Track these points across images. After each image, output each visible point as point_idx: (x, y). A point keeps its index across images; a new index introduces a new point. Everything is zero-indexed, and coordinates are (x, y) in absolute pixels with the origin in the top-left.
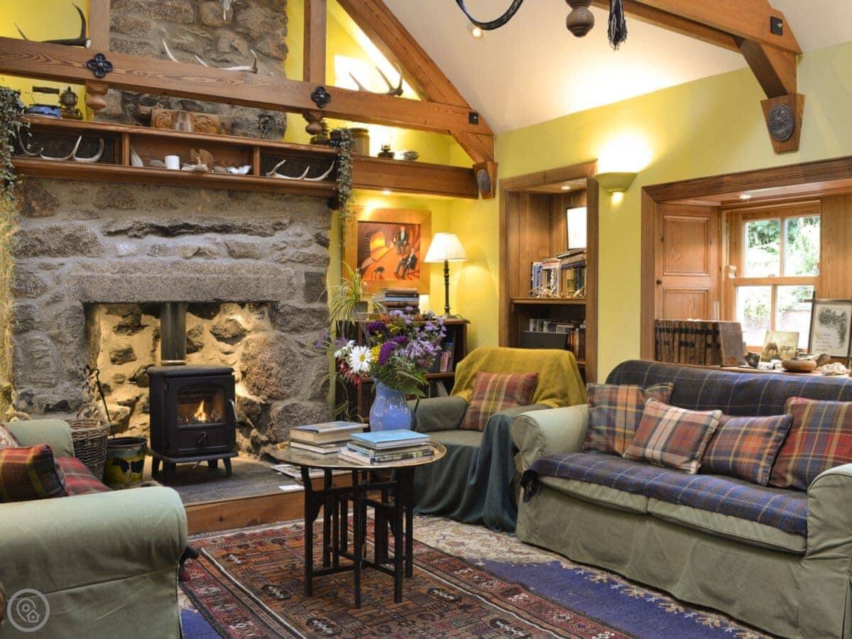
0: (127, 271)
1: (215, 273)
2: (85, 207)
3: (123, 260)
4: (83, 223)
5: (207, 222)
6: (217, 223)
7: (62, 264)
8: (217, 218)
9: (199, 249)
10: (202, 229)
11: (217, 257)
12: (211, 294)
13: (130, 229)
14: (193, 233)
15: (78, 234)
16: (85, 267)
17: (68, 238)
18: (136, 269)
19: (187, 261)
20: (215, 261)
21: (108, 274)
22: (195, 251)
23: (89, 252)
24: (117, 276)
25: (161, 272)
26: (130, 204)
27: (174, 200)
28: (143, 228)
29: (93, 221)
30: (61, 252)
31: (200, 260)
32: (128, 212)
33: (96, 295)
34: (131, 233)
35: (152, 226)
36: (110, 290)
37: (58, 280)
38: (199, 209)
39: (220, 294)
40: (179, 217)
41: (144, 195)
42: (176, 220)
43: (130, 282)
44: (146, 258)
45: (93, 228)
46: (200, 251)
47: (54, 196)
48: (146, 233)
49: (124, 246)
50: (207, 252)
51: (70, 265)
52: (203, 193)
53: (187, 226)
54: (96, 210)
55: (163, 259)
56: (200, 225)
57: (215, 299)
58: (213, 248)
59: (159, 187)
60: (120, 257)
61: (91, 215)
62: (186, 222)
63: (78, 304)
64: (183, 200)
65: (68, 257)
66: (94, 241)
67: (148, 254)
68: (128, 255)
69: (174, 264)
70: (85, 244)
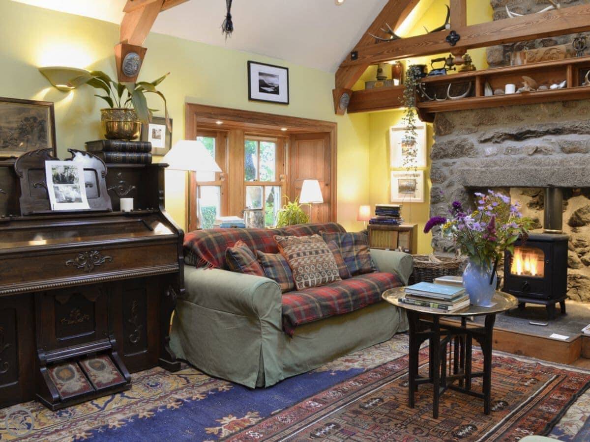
0: (490, 166)
1: (549, 165)
2: (467, 126)
3: (488, 159)
4: (466, 136)
5: (544, 128)
6: (550, 128)
7: (454, 163)
8: (552, 124)
9: (537, 148)
10: (540, 133)
11: (552, 153)
12: (545, 181)
13: (493, 137)
14: (535, 137)
15: (463, 143)
16: (467, 164)
17: (457, 146)
18: (495, 163)
19: (530, 158)
20: (551, 157)
21: (479, 168)
22: (534, 150)
23: (469, 154)
24: (483, 169)
25: (511, 166)
26: (492, 121)
27: (521, 114)
28: (500, 136)
29: (472, 134)
30: (454, 155)
31: (539, 156)
32: (491, 127)
33: (472, 183)
34: (494, 140)
35: (506, 134)
36: (480, 178)
37: (452, 172)
38: (539, 118)
39: (553, 181)
40: (525, 126)
41: (502, 114)
42: (522, 129)
43: (491, 173)
44: (503, 156)
45: (473, 139)
46: (539, 150)
47: (451, 121)
48: (503, 140)
49: (490, 149)
50: (543, 150)
51: (459, 163)
52: (542, 106)
53: (529, 132)
54: (474, 127)
55: (513, 156)
56: (538, 130)
57: (549, 185)
58: (549, 146)
59: (511, 106)
60: (487, 156)
61: (470, 131)
62: (528, 129)
63: (461, 187)
64: (527, 113)
65: (459, 158)
66: (472, 147)
67: (504, 154)
68: (491, 155)
69: (521, 159)
70: (467, 149)
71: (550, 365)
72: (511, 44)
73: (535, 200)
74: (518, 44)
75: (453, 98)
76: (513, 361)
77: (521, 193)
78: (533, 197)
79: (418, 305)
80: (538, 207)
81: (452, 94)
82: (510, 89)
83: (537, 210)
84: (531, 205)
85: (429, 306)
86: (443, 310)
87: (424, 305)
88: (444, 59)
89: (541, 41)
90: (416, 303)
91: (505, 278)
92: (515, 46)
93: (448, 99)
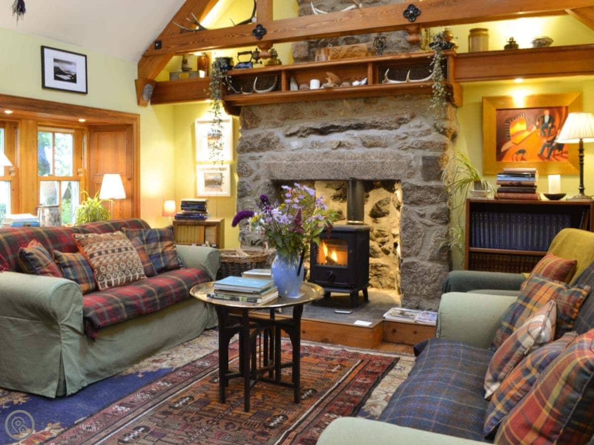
0: (295, 160)
1: (351, 159)
2: (273, 120)
3: (294, 153)
4: (272, 130)
5: (346, 123)
6: (353, 123)
7: (260, 157)
8: (354, 120)
9: (340, 142)
10: (343, 128)
11: (354, 147)
12: (347, 174)
13: (298, 131)
14: (338, 131)
15: (270, 137)
16: (274, 158)
17: (264, 140)
18: (301, 157)
19: (334, 152)
20: (353, 151)
21: (285, 162)
22: (338, 144)
23: (275, 148)
24: (289, 163)
25: (316, 159)
26: (298, 116)
27: (325, 110)
28: (306, 130)
29: (279, 128)
30: (260, 149)
31: (342, 150)
32: (297, 121)
33: (279, 175)
34: (299, 134)
35: (311, 129)
36: (286, 172)
37: (258, 166)
38: (342, 114)
39: (355, 174)
40: (329, 121)
41: (307, 109)
42: (326, 123)
43: (297, 167)
44: (308, 150)
45: (279, 133)
46: (342, 144)
47: (257, 115)
48: (309, 134)
49: (295, 143)
50: (346, 144)
51: (265, 157)
52: (345, 102)
53: (333, 127)
54: (280, 121)
55: (317, 150)
56: (342, 125)
57: (351, 178)
58: (351, 141)
59: (316, 101)
60: (293, 150)
61: (276, 125)
62: (332, 124)
63: (268, 181)
64: (331, 109)
65: (265, 151)
66: (278, 141)
67: (309, 148)
68: (297, 149)
69: (325, 153)
70: (273, 143)
71: (355, 351)
72: (315, 40)
73: (339, 192)
74: (323, 40)
75: (259, 91)
76: (320, 349)
77: (326, 185)
78: (337, 190)
79: (227, 300)
80: (341, 200)
81: (258, 88)
82: (314, 84)
83: (341, 202)
84: (335, 198)
85: (238, 300)
86: (252, 303)
87: (233, 299)
88: (250, 52)
89: (345, 39)
90: (225, 298)
91: (311, 269)
92: (320, 42)
93: (254, 92)
